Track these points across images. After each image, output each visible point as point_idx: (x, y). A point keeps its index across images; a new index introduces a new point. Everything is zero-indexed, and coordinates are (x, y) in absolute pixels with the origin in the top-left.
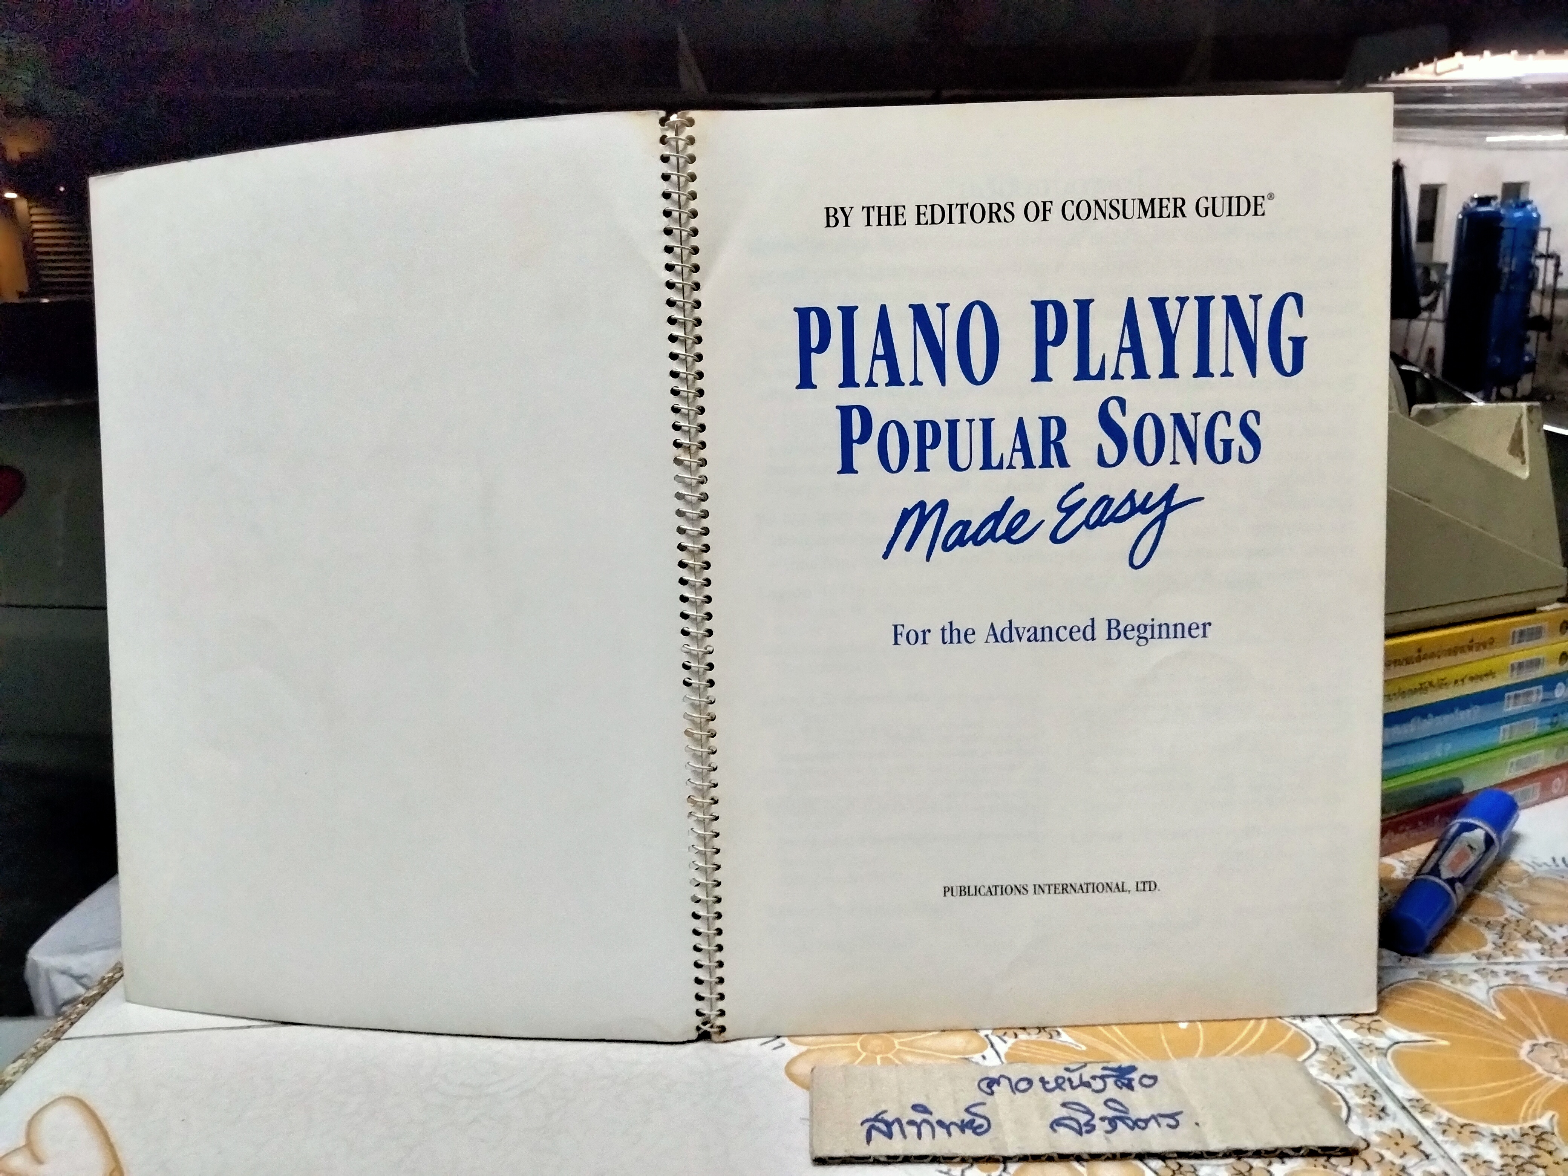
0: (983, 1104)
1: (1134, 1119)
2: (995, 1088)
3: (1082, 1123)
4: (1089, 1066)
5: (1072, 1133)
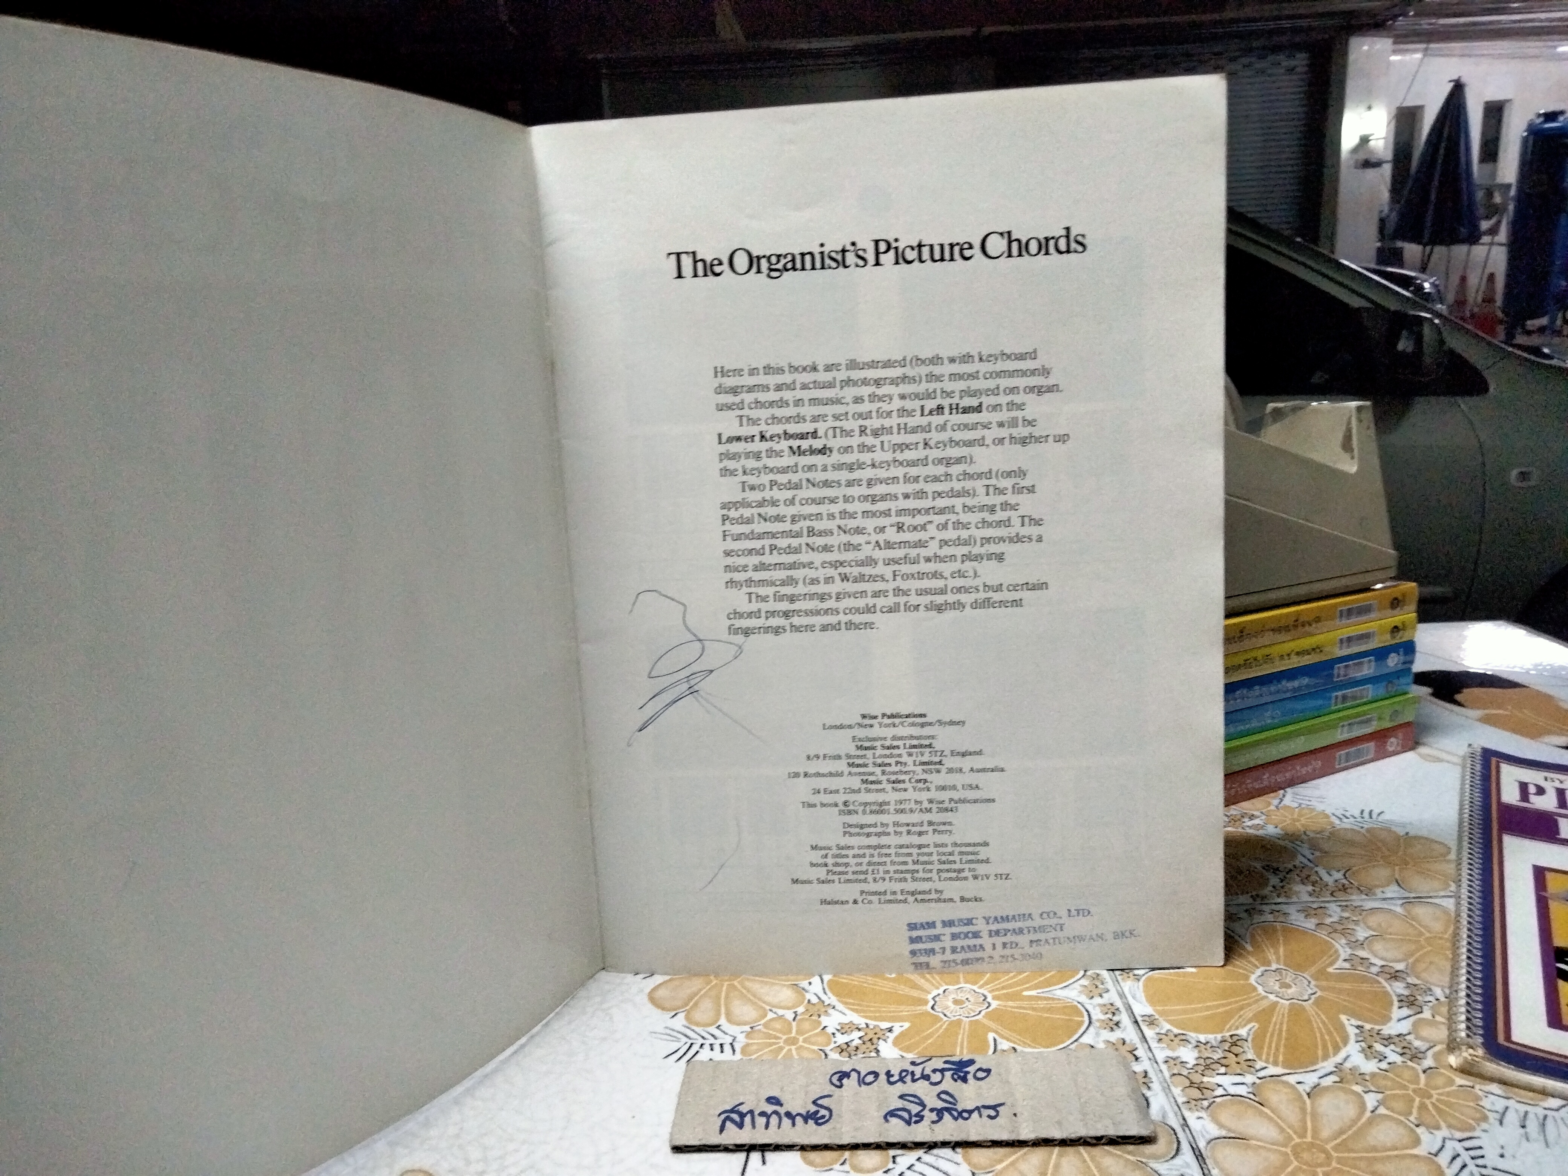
0: (829, 1096)
1: (960, 1109)
2: (845, 1081)
3: (914, 1112)
4: (934, 1059)
5: (902, 1123)
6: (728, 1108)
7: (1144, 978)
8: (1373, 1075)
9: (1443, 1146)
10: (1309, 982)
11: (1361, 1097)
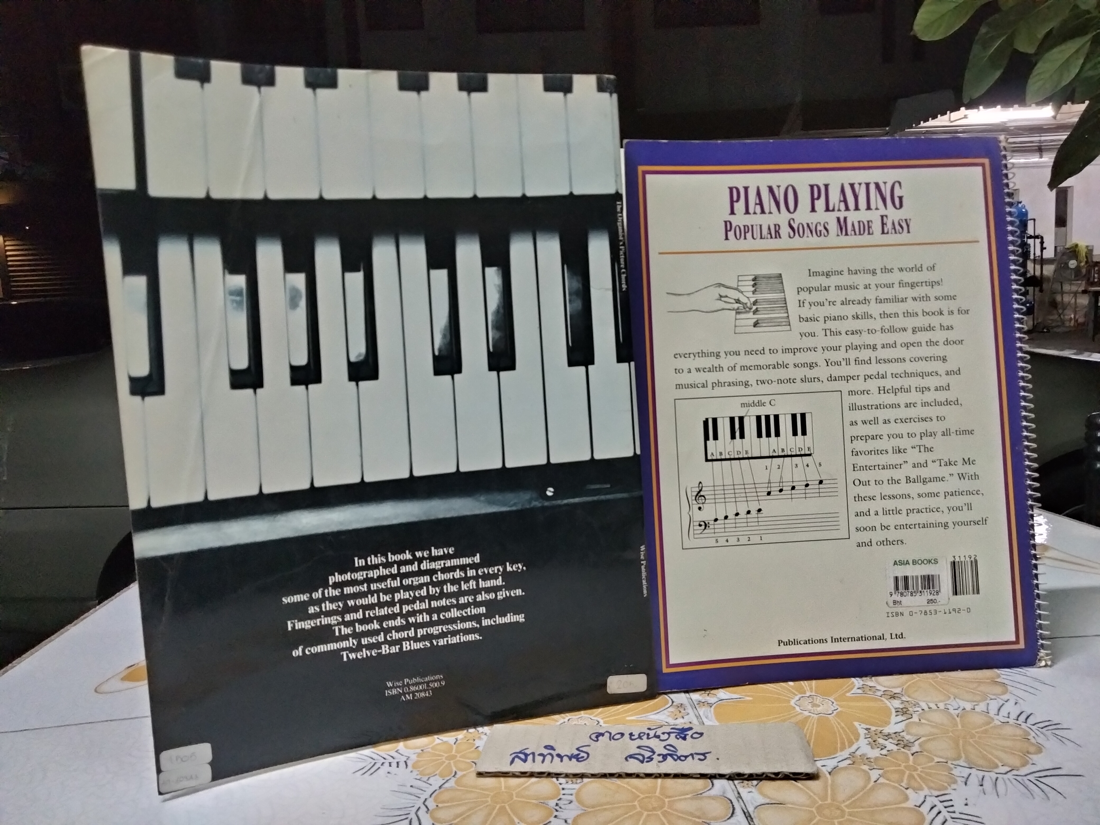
0: (588, 746)
1: (679, 755)
2: (600, 738)
3: (646, 756)
5: (637, 762)
6: (518, 751)
7: (715, 705)
8: (876, 759)
9: (925, 801)
10: (833, 703)
11: (868, 773)
